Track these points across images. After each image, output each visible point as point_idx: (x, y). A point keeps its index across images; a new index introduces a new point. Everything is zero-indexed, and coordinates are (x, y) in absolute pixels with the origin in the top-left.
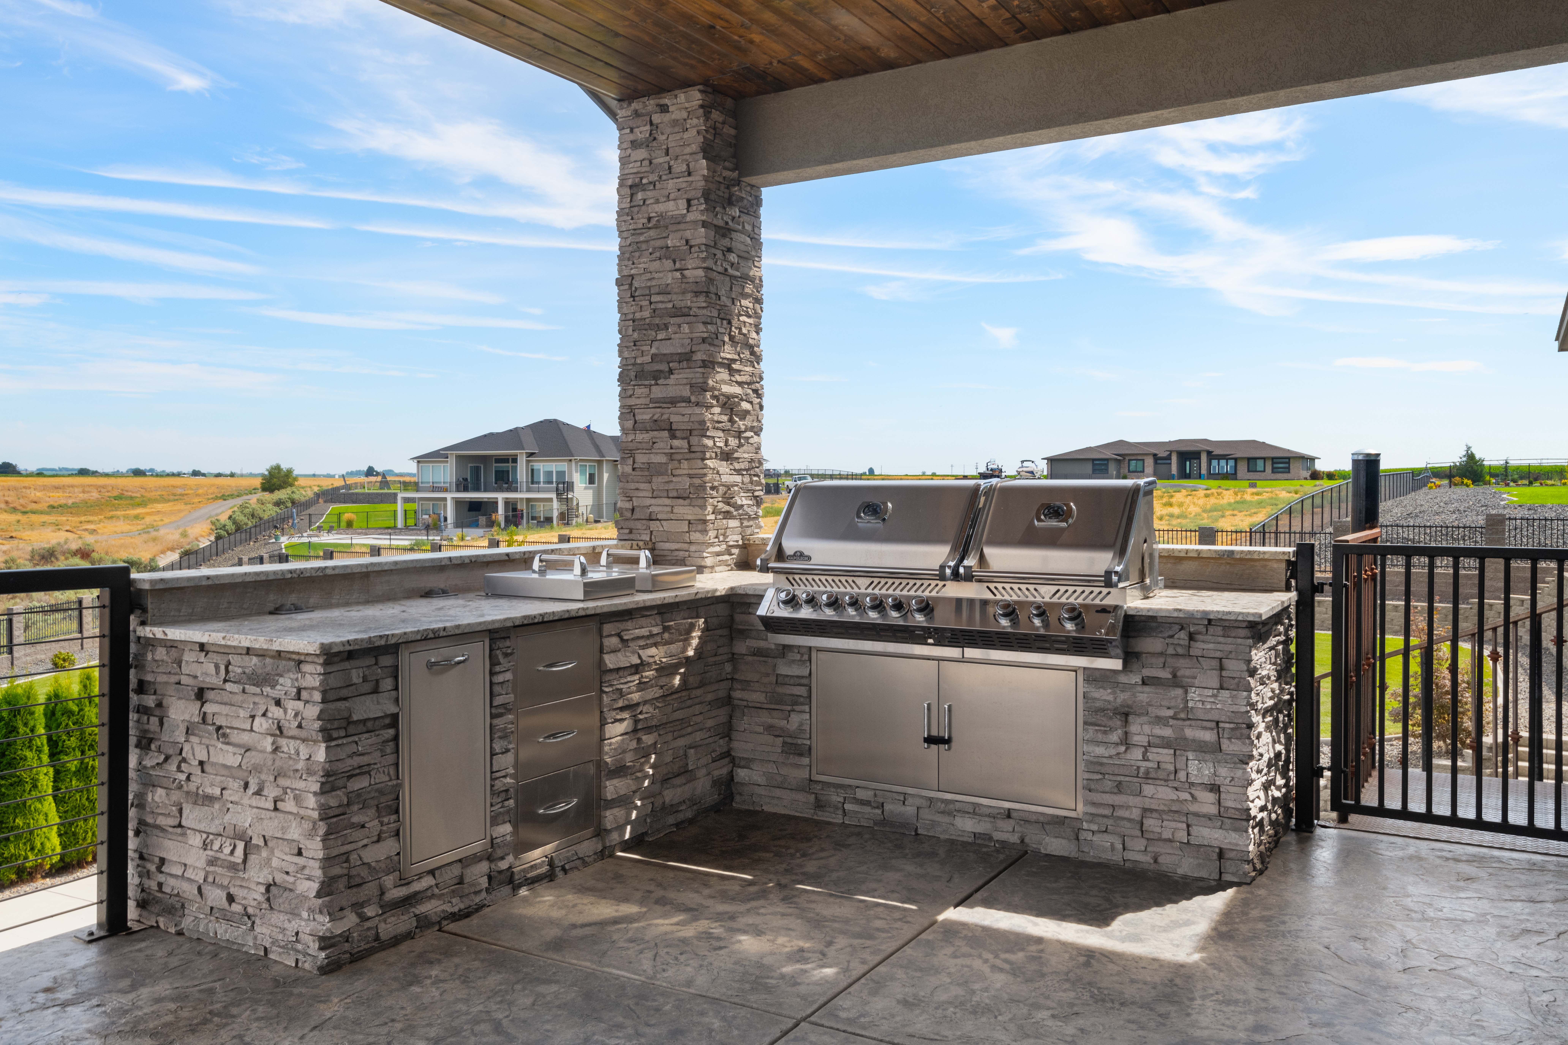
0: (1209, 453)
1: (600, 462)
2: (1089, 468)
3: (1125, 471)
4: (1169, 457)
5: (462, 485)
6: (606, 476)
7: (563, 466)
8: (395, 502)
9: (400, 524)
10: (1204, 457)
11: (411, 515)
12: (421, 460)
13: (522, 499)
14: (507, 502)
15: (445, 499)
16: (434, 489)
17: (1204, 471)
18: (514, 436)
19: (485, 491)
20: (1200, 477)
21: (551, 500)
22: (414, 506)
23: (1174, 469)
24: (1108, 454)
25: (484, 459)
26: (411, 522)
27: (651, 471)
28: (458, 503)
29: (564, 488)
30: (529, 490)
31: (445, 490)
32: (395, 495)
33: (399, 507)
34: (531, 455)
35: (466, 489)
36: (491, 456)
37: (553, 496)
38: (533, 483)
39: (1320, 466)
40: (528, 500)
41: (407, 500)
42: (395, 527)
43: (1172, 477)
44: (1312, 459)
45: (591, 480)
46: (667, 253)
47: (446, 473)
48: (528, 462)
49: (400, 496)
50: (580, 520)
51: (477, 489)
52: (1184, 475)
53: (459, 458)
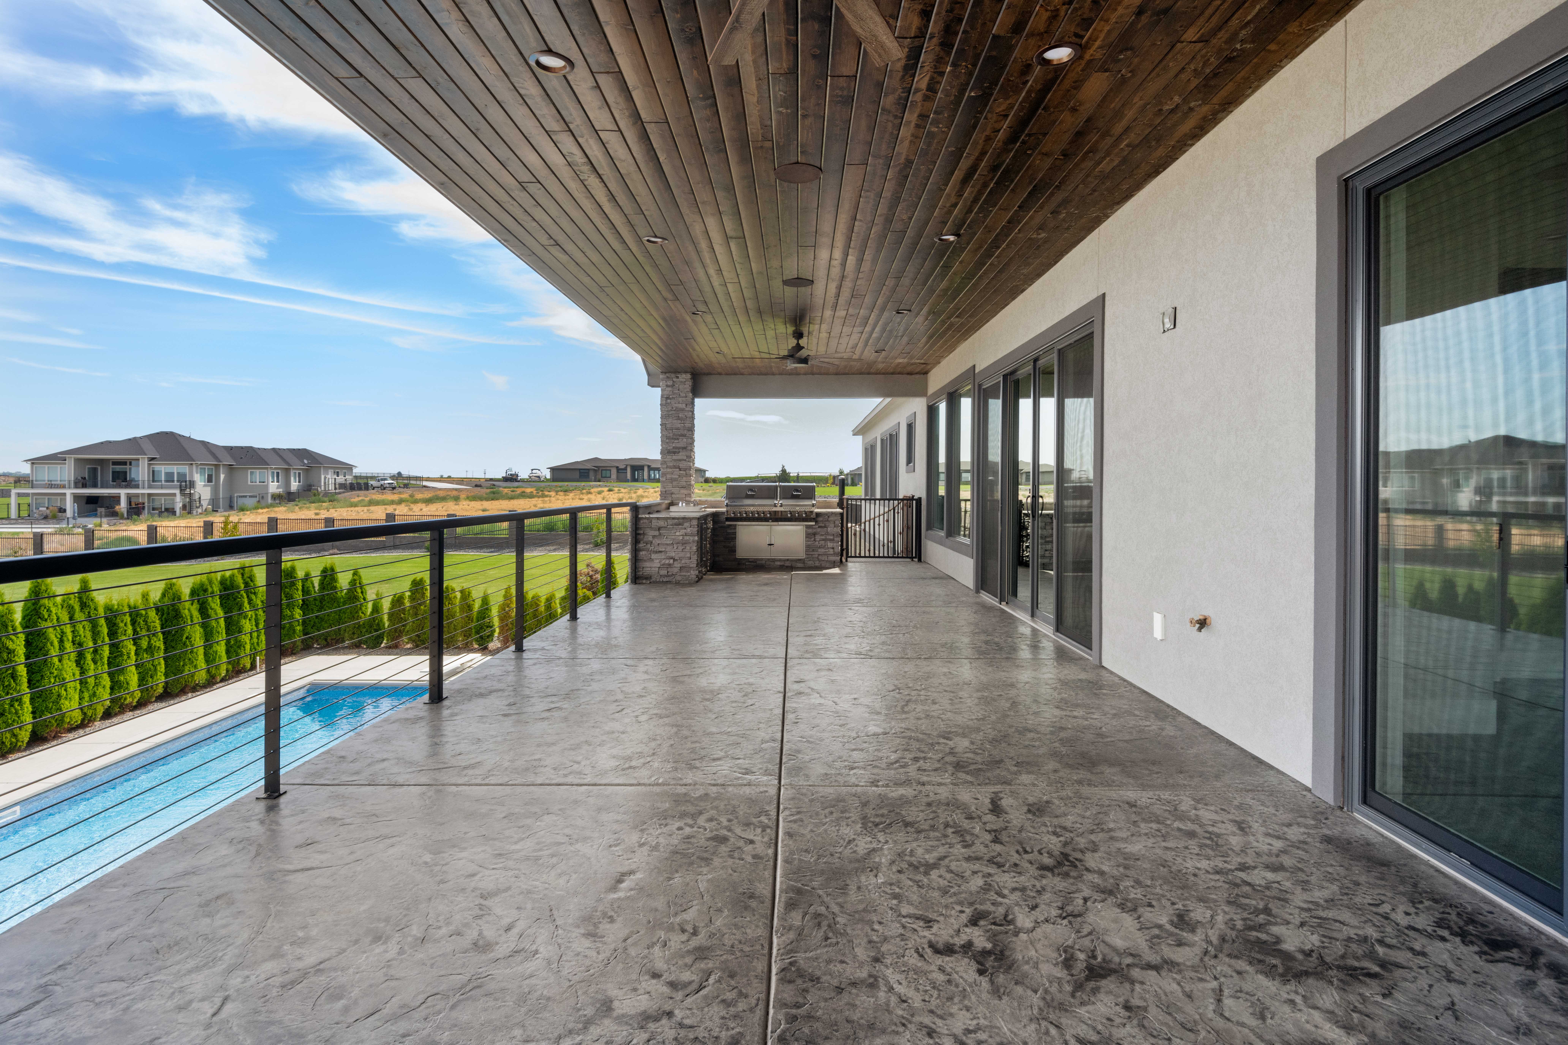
0: (649, 466)
1: (217, 466)
2: (577, 475)
3: (599, 476)
4: (625, 469)
5: (82, 483)
6: (222, 476)
7: (185, 469)
8: (10, 496)
9: (13, 514)
10: (646, 469)
11: (24, 507)
12: (34, 462)
13: (143, 494)
14: (129, 498)
15: (65, 494)
16: (51, 486)
17: (646, 477)
18: (133, 444)
19: (102, 487)
20: (643, 481)
21: (174, 495)
22: (28, 500)
23: (629, 476)
24: (589, 466)
25: (101, 462)
26: (24, 514)
27: (672, 480)
28: (77, 498)
29: (186, 485)
30: (150, 487)
31: (64, 487)
32: (10, 491)
33: (13, 500)
34: (153, 459)
35: (84, 486)
36: (108, 460)
37: (177, 492)
38: (154, 481)
39: (708, 475)
40: (149, 495)
41: (19, 495)
42: (8, 518)
43: (627, 481)
44: (705, 471)
45: (210, 480)
46: (678, 418)
47: (67, 472)
48: (149, 465)
49: (14, 492)
50: (200, 510)
51: (95, 486)
52: (634, 480)
53: (77, 461)
